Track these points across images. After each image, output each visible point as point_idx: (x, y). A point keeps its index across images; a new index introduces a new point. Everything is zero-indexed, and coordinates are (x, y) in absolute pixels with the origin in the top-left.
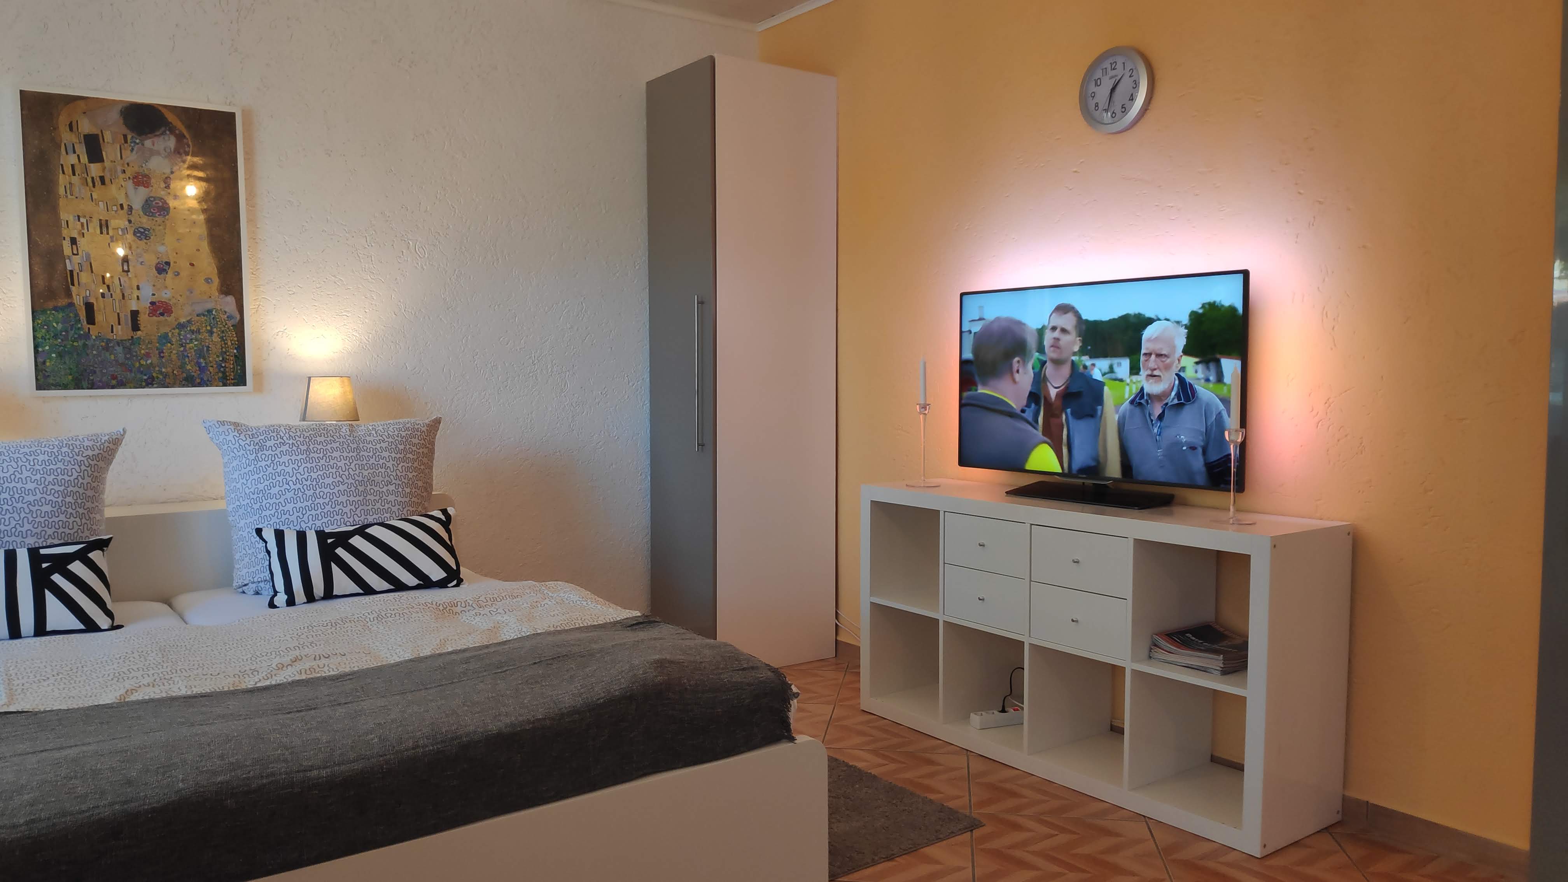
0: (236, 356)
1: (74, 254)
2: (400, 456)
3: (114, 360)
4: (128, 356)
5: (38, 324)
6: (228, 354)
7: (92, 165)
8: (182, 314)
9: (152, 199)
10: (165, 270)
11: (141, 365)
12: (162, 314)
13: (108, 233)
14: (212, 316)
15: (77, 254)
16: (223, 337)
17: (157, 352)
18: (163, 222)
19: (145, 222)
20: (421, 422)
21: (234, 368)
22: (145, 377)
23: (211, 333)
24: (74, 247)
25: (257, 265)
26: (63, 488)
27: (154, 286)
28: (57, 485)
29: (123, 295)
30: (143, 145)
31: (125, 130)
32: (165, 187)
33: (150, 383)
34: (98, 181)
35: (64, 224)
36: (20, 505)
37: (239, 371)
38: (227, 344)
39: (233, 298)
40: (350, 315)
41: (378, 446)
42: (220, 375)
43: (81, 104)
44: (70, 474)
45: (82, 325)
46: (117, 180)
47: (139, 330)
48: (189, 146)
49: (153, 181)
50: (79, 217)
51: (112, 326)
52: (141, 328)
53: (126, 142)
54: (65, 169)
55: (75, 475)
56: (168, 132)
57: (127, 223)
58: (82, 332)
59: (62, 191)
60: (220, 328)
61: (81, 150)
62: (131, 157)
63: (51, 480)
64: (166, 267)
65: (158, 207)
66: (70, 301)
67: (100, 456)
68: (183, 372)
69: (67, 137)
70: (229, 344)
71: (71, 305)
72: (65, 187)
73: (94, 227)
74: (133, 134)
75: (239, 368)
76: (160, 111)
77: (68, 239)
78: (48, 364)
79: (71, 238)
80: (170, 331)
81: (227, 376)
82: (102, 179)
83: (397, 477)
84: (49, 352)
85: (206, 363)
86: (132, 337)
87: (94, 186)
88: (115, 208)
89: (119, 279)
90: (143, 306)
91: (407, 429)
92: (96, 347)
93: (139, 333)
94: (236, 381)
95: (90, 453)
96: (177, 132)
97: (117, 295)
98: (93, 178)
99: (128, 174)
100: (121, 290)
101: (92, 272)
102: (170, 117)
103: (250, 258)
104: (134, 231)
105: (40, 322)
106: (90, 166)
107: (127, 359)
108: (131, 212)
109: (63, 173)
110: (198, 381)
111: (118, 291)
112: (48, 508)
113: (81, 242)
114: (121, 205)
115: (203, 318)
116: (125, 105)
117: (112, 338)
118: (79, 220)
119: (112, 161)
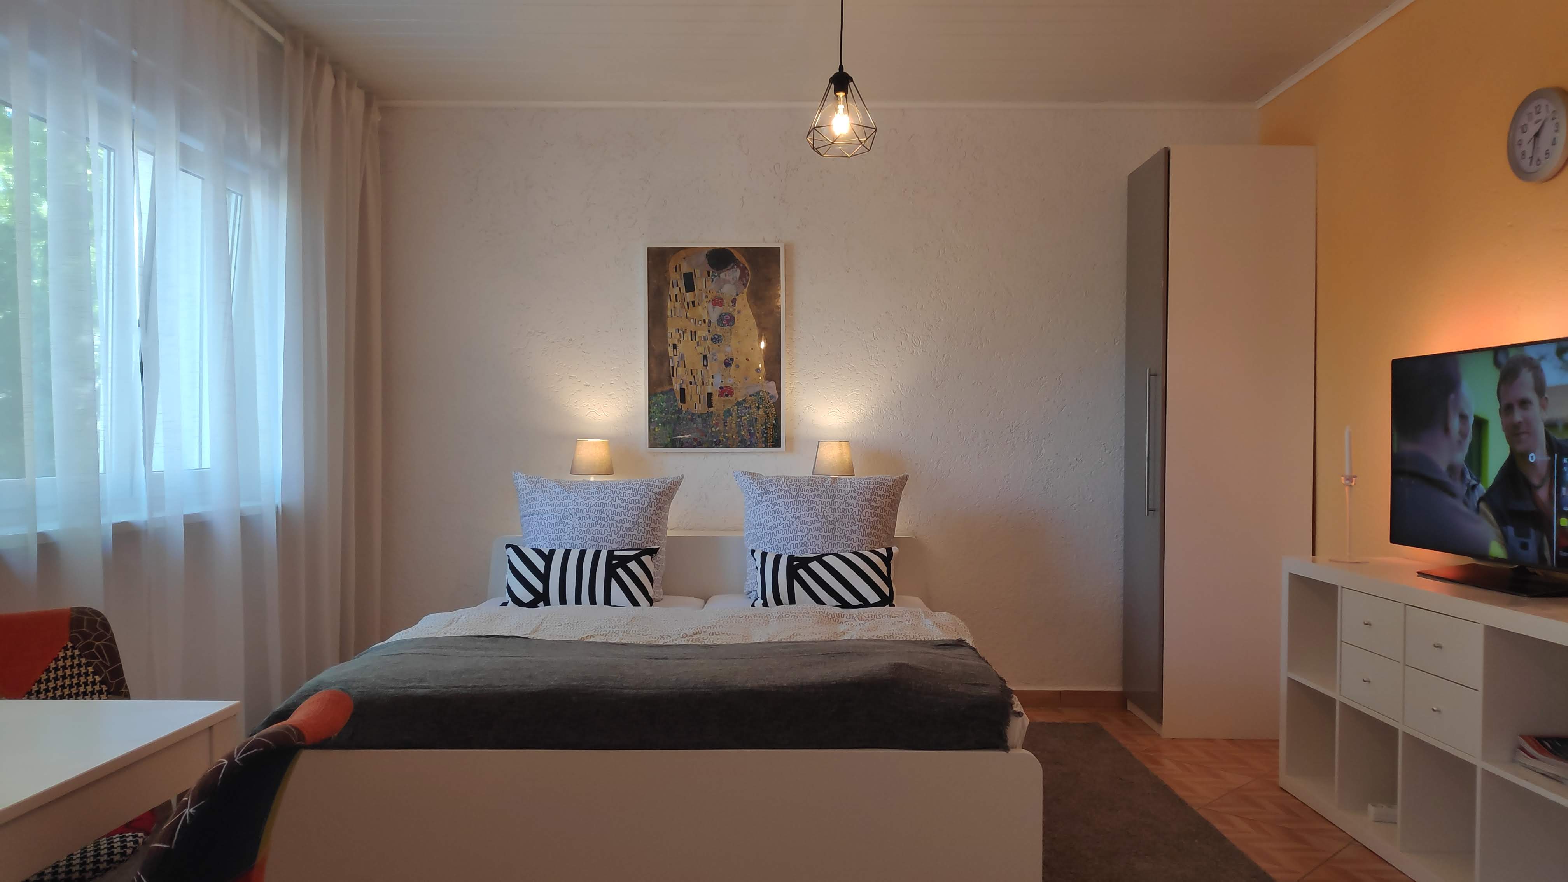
0: (774, 425)
1: (675, 355)
2: (866, 503)
3: (695, 428)
4: (705, 425)
5: (652, 403)
6: (769, 423)
7: (688, 294)
8: (739, 396)
9: (724, 314)
10: (730, 364)
11: (712, 431)
12: (727, 395)
13: (695, 340)
14: (760, 396)
15: (677, 355)
16: (766, 411)
17: (723, 422)
18: (730, 330)
19: (719, 331)
20: (889, 479)
21: (773, 433)
22: (715, 440)
23: (758, 408)
24: (675, 350)
25: (792, 358)
26: (638, 512)
27: (722, 375)
28: (634, 511)
29: (703, 382)
30: (719, 277)
31: (709, 268)
32: (733, 305)
33: (717, 444)
34: (691, 305)
35: (669, 335)
36: (611, 522)
37: (776, 437)
38: (769, 416)
39: (774, 383)
40: (859, 393)
41: (849, 495)
42: (764, 439)
43: (683, 253)
44: (643, 503)
45: (677, 403)
46: (702, 303)
47: (712, 406)
48: (749, 275)
49: (725, 301)
50: (678, 329)
51: (696, 404)
52: (714, 406)
53: (709, 276)
54: (672, 298)
55: (646, 504)
56: (735, 266)
57: (707, 332)
58: (677, 409)
59: (669, 313)
60: (765, 405)
61: (682, 284)
62: (711, 286)
63: (632, 507)
64: (731, 362)
65: (727, 320)
66: (671, 388)
67: (664, 493)
68: (739, 437)
69: (674, 276)
70: (771, 416)
71: (672, 389)
72: (671, 310)
73: (687, 336)
74: (714, 270)
75: (776, 434)
76: (731, 252)
77: (671, 345)
78: (656, 430)
79: (673, 344)
80: (732, 407)
81: (768, 440)
82: (693, 302)
83: (860, 520)
84: (657, 422)
85: (754, 430)
86: (708, 412)
87: (688, 308)
88: (700, 322)
89: (701, 371)
90: (714, 389)
91: (876, 483)
92: (685, 419)
93: (712, 408)
94: (774, 444)
95: (657, 490)
96: (741, 265)
97: (700, 382)
98: (688, 303)
99: (709, 298)
100: (702, 379)
101: (685, 367)
102: (738, 256)
103: (788, 353)
104: (712, 338)
105: (653, 402)
106: (686, 295)
107: (703, 427)
108: (710, 324)
109: (671, 300)
110: (749, 443)
111: (700, 380)
112: (627, 525)
113: (679, 346)
114: (705, 320)
115: (753, 398)
116: (709, 250)
117: (694, 412)
118: (679, 332)
119: (700, 290)
